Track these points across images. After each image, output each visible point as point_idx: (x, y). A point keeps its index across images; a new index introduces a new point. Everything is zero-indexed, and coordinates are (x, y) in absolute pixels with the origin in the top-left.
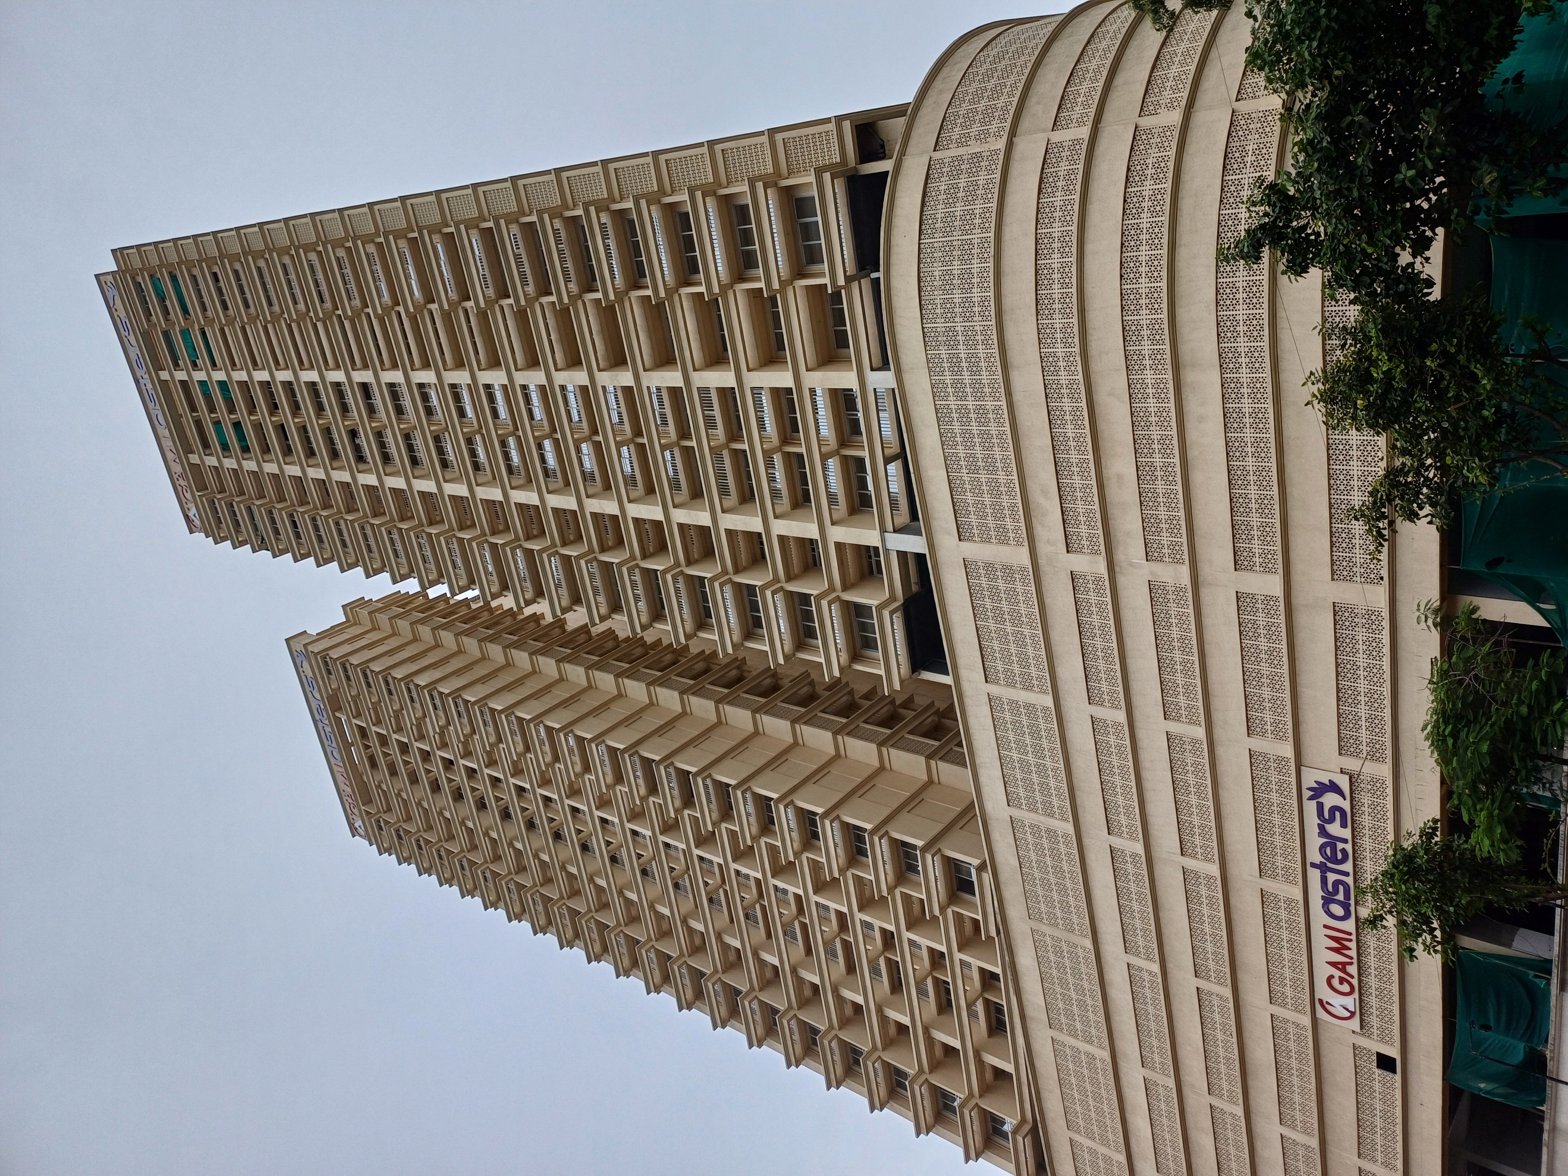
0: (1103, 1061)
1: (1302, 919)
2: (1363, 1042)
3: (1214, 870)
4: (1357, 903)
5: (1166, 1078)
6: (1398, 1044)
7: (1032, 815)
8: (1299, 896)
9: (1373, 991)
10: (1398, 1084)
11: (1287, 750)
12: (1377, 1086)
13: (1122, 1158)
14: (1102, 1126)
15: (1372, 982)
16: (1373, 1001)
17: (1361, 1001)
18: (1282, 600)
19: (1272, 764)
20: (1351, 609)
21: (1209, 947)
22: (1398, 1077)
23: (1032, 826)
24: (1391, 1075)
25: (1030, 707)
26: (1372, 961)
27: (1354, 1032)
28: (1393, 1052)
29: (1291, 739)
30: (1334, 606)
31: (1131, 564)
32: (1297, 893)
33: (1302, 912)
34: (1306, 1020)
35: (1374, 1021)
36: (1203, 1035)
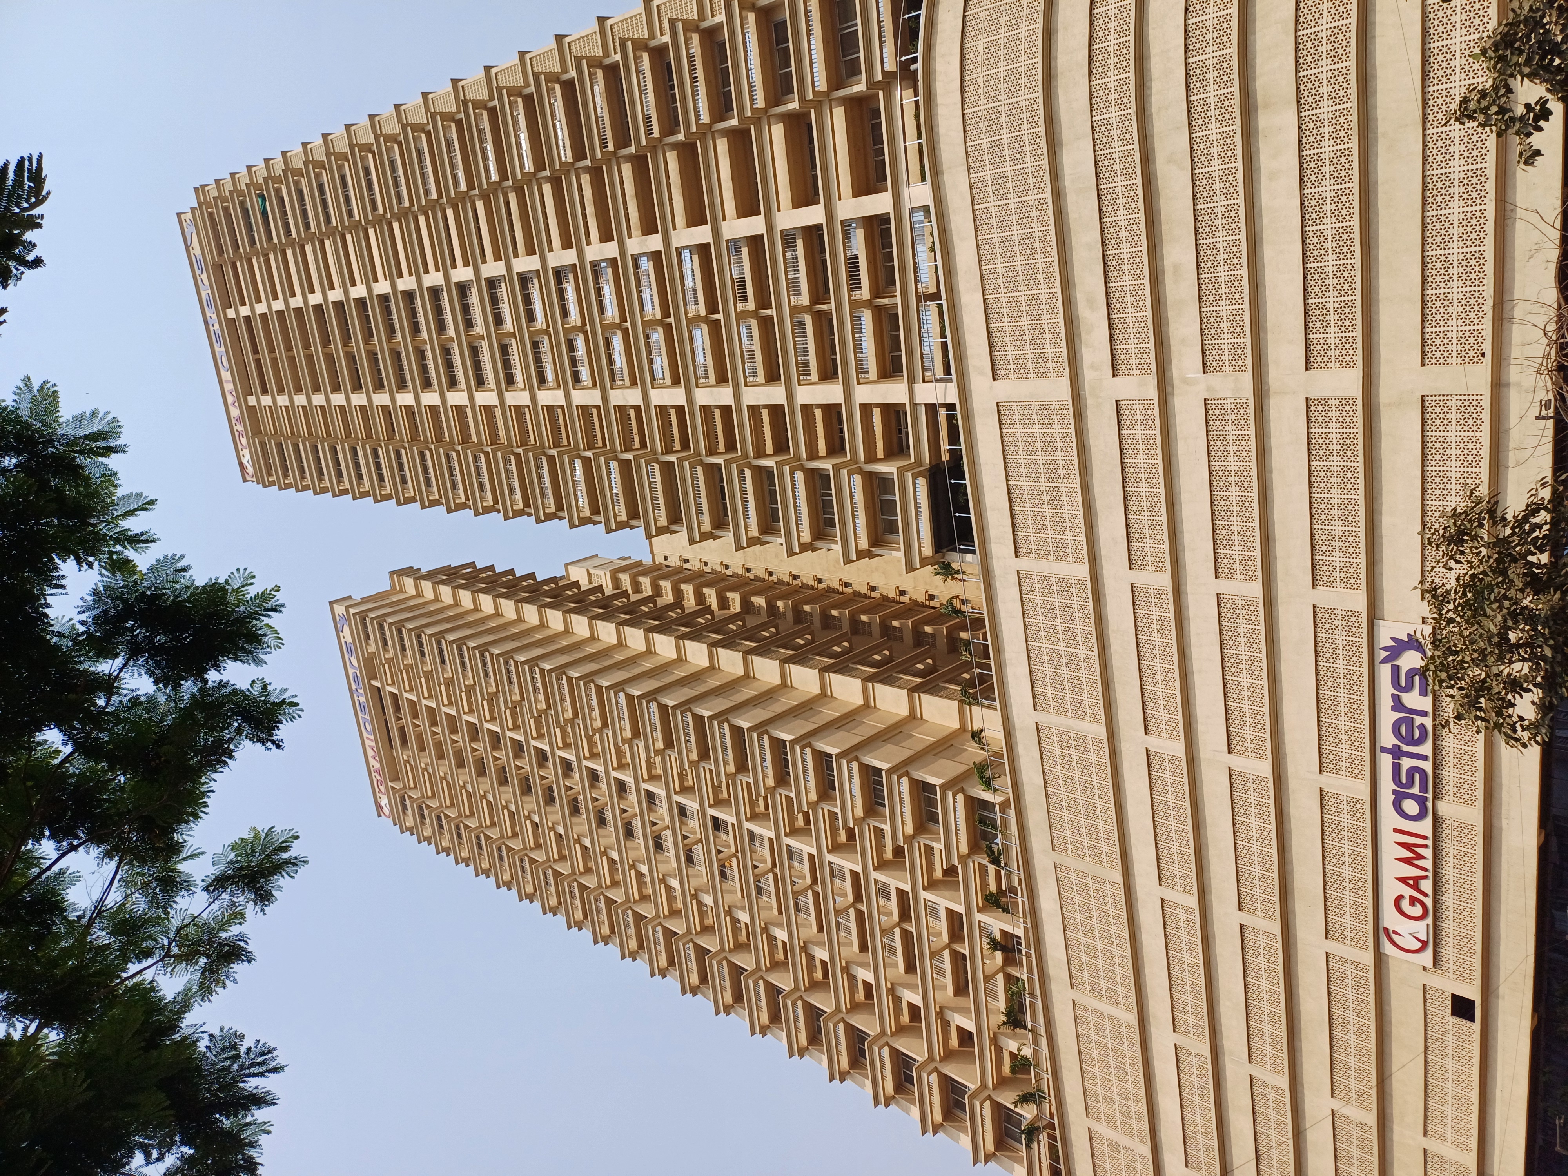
0: (1129, 1026)
1: (1368, 824)
2: (1435, 981)
3: (1265, 768)
4: (1435, 797)
5: (1199, 1044)
6: (1478, 982)
7: (1061, 719)
8: (1367, 797)
9: (1451, 914)
10: (1477, 1036)
11: (1358, 601)
12: (1450, 1039)
13: (1145, 1150)
14: (1126, 1111)
15: (1449, 900)
16: (1449, 926)
17: (1435, 924)
18: (1359, 402)
19: (1339, 622)
20: (1443, 400)
21: (1257, 870)
22: (1477, 1026)
23: (1060, 733)
24: (1467, 1023)
25: (1063, 582)
26: (1449, 873)
27: (1424, 969)
28: (1472, 992)
29: (1364, 586)
30: (1423, 401)
31: (1186, 381)
32: (1362, 789)
33: (1368, 815)
34: (1368, 958)
35: (1449, 952)
36: (1245, 985)
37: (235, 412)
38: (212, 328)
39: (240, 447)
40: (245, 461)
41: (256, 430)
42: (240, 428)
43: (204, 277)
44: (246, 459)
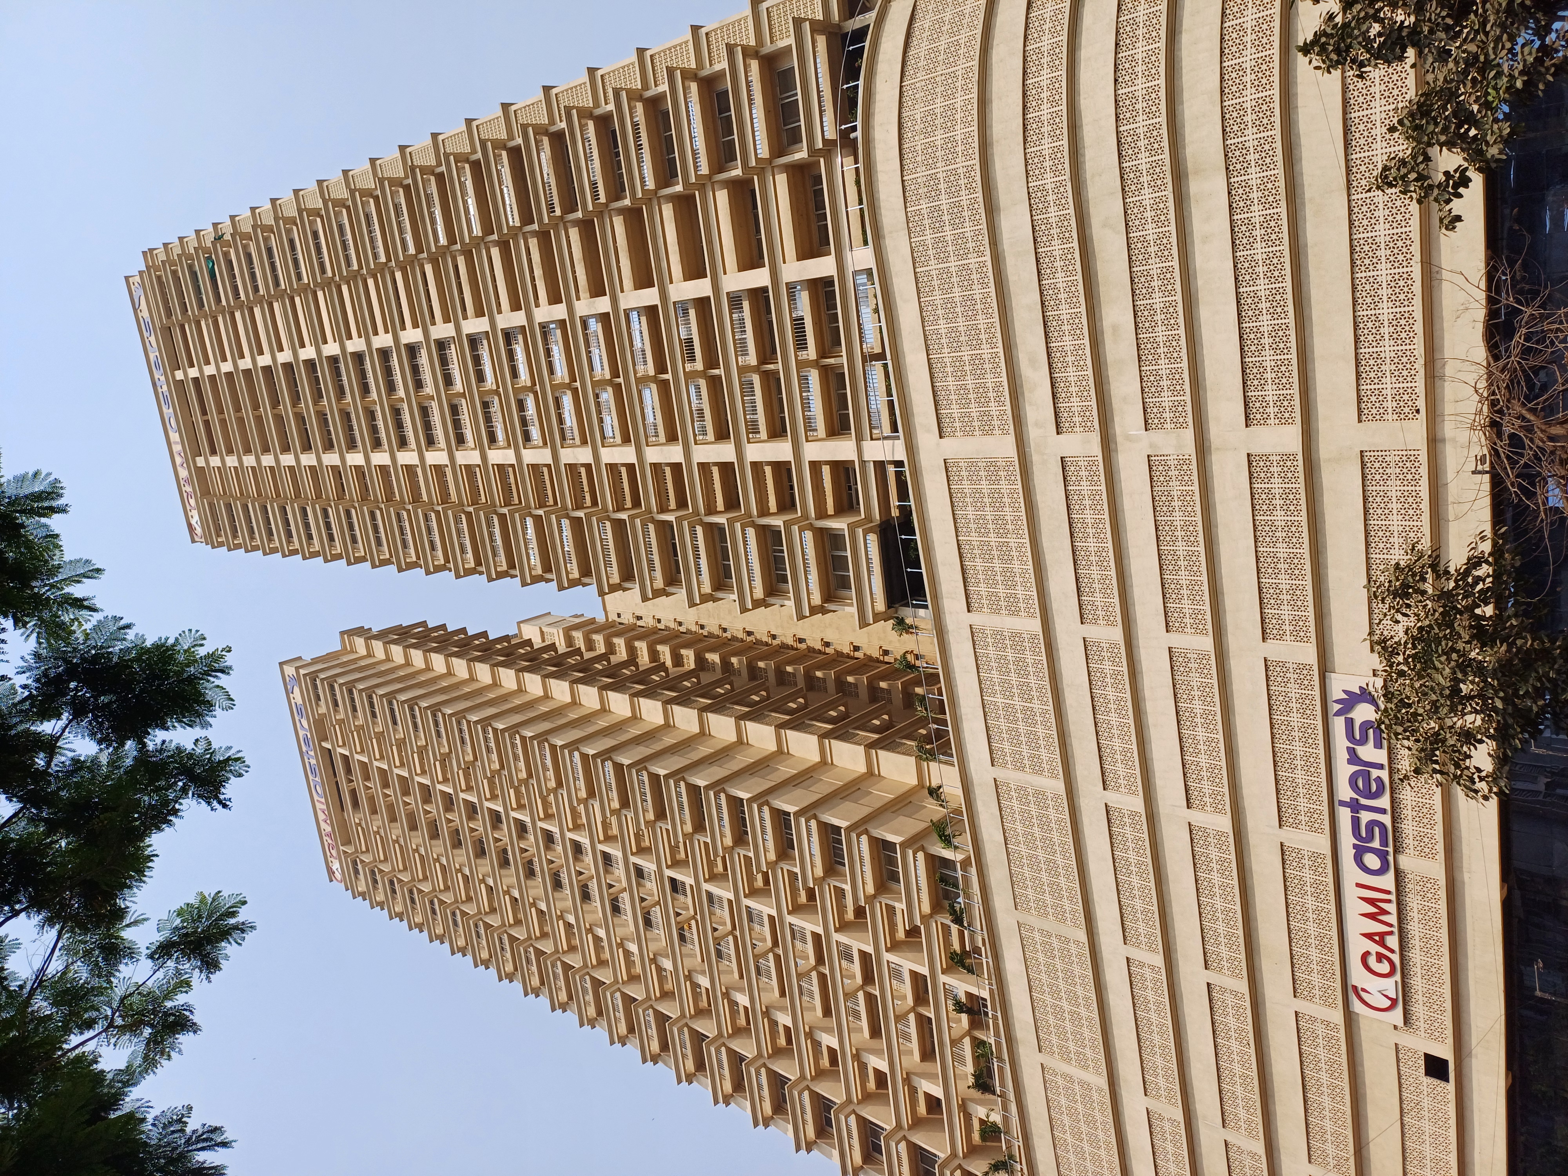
0: (1100, 1090)
1: (1330, 880)
2: (1407, 1040)
3: (1224, 823)
4: (1396, 851)
5: (1171, 1108)
6: (1450, 1041)
7: (1019, 775)
8: (1327, 851)
9: (1419, 970)
10: (1452, 1097)
11: (1309, 654)
12: (1425, 1101)
15: (1416, 956)
16: (1417, 983)
17: (1403, 982)
18: (1300, 457)
19: (1291, 675)
20: (1381, 455)
21: (1221, 927)
22: (1451, 1086)
23: (1019, 789)
24: (1441, 1083)
25: (1016, 636)
26: (1414, 928)
27: (1395, 1027)
28: (1444, 1051)
29: (1313, 639)
30: (1362, 456)
31: (1128, 438)
32: (1323, 843)
33: (1330, 870)
34: (1337, 1017)
35: (1419, 1010)
36: (1216, 1046)
37: (183, 473)
38: (160, 390)
39: (188, 508)
40: (193, 522)
41: (205, 491)
42: (189, 489)
43: (153, 339)
44: (195, 520)
